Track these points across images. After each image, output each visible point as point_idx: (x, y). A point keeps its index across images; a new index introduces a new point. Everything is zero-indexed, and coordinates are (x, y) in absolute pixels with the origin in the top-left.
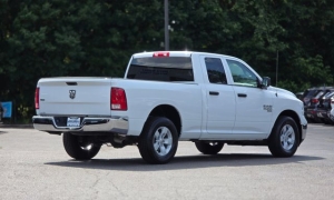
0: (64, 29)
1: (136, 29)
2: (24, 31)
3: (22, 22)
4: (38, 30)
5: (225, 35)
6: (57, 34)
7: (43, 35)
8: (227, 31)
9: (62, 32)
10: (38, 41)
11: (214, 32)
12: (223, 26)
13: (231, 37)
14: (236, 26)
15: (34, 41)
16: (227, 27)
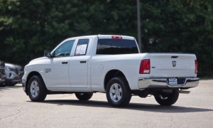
0: (80, 21)
1: (127, 21)
2: (55, 24)
3: (53, 18)
4: (64, 22)
5: (185, 23)
6: (75, 24)
7: (67, 27)
8: (186, 20)
9: (78, 23)
10: (63, 30)
11: (177, 22)
12: (183, 17)
13: (189, 24)
14: (192, 17)
15: (61, 30)
16: (186, 18)
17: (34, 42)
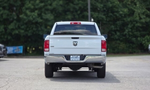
0: (46, 12)
2: (28, 12)
4: (34, 12)
5: (121, 15)
6: (43, 14)
7: (36, 14)
8: (121, 13)
10: (34, 17)
11: (115, 13)
12: (119, 10)
13: (123, 16)
14: (126, 10)
15: (32, 17)
16: (121, 11)
17: (12, 27)
